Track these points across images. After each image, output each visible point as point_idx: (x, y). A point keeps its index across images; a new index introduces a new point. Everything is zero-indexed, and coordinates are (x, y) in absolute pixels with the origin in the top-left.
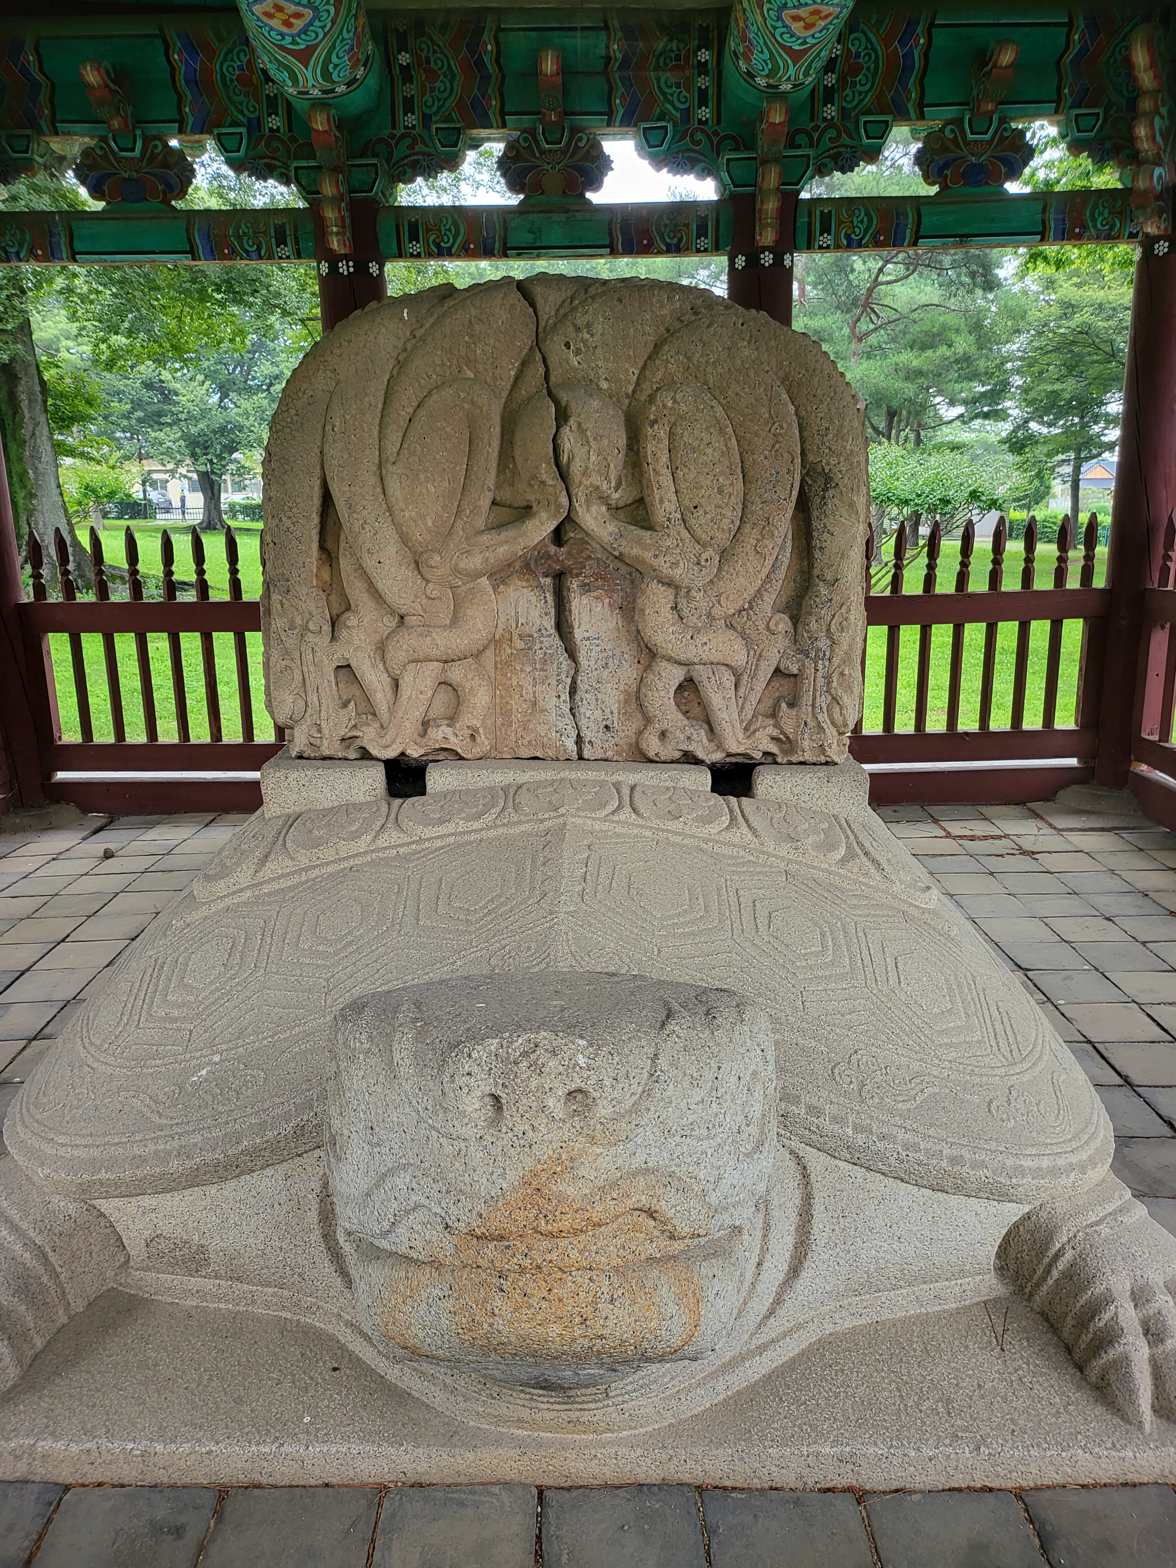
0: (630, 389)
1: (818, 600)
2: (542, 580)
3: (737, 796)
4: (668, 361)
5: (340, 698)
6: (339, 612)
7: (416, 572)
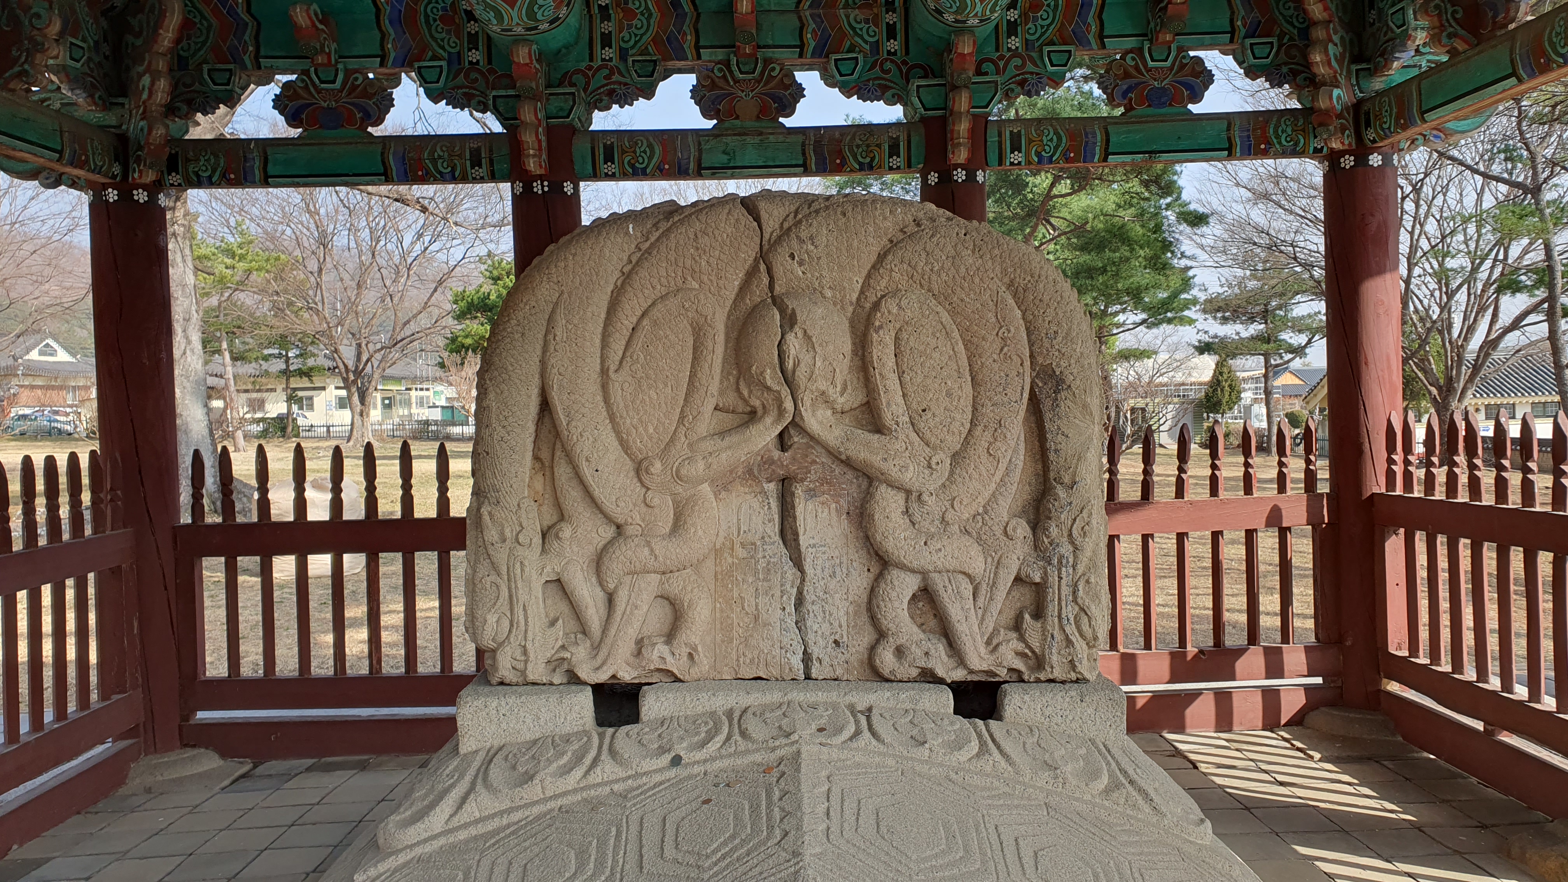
0: (855, 296)
1: (1056, 504)
2: (766, 486)
3: (983, 718)
4: (892, 270)
5: (547, 616)
6: (550, 523)
7: (635, 480)
